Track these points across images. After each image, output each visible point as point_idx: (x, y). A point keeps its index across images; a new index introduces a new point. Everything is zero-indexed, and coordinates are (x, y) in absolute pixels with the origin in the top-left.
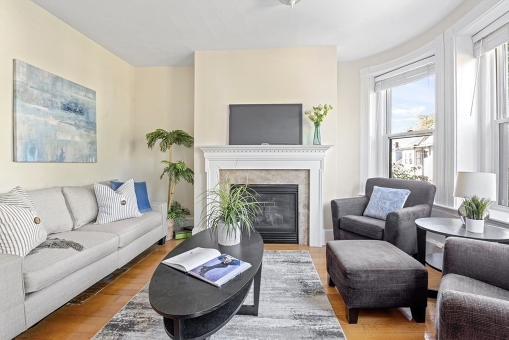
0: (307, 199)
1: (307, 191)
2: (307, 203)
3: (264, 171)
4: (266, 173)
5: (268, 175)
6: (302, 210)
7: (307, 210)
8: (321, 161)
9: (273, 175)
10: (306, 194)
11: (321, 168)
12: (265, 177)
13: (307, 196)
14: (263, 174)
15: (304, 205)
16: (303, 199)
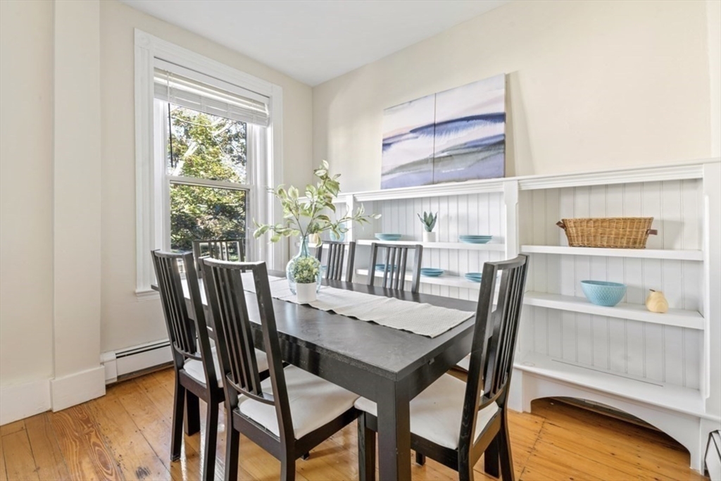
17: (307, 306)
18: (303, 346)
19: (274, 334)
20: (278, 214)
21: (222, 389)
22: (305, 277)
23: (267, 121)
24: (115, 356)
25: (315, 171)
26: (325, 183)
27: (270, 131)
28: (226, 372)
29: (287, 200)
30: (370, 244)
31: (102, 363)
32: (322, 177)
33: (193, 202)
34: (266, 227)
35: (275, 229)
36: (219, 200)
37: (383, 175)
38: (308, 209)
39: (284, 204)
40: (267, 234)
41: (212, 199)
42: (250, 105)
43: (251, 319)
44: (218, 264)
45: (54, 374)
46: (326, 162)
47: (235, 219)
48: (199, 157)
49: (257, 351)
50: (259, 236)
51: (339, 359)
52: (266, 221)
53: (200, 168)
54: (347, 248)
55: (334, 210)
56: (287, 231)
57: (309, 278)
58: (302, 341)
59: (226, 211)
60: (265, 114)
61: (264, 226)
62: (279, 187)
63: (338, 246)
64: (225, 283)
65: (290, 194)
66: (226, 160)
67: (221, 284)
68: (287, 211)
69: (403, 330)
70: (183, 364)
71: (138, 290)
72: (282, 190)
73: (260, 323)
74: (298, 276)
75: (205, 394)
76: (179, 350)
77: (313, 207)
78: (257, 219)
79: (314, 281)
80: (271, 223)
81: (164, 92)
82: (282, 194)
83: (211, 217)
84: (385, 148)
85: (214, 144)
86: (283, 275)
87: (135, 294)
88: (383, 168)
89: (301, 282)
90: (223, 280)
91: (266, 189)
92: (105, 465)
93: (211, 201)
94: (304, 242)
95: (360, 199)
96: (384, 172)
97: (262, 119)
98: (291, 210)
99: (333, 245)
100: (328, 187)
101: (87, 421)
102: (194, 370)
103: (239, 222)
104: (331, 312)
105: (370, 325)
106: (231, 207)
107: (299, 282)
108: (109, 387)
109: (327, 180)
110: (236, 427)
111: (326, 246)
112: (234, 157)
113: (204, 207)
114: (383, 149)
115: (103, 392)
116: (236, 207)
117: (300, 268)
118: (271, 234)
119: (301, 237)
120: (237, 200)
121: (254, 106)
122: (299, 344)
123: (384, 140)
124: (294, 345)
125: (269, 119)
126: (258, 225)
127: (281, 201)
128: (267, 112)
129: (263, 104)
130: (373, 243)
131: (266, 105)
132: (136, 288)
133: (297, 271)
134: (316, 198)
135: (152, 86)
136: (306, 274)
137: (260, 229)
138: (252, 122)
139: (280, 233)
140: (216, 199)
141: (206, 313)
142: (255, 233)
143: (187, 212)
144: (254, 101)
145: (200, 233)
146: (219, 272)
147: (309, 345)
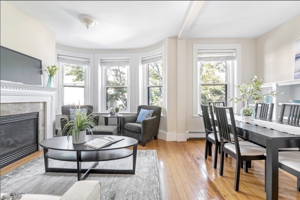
0: (43, 120)
1: (43, 115)
2: (43, 123)
3: (17, 104)
4: (19, 105)
5: (20, 107)
6: (41, 128)
7: (43, 127)
8: (52, 97)
9: (24, 107)
10: (43, 117)
11: (52, 101)
12: (18, 109)
13: (43, 118)
14: (16, 106)
15: (42, 124)
16: (42, 121)
17: (248, 123)
18: (244, 130)
19: (235, 128)
20: (238, 93)
21: (220, 142)
22: (247, 114)
23: (234, 58)
24: (188, 133)
25: (252, 79)
26: (255, 83)
27: (235, 62)
28: (221, 136)
29: (241, 89)
30: (282, 105)
31: (186, 133)
32: (254, 81)
33: (205, 90)
34: (233, 98)
35: (237, 99)
36: (214, 88)
37: (295, 72)
38: (249, 92)
39: (240, 90)
40: (234, 100)
41: (212, 88)
42: (228, 54)
43: (229, 123)
44: (220, 107)
45: (177, 133)
46: (256, 76)
47: (221, 95)
48: (207, 73)
49: (230, 134)
50: (231, 101)
51: (255, 134)
52: (234, 96)
53: (207, 77)
54: (270, 106)
55: (261, 91)
56: (241, 99)
57: (249, 115)
58: (243, 129)
59: (217, 92)
60: (234, 56)
61: (232, 98)
62: (238, 85)
63: (265, 105)
64: (221, 112)
65: (243, 86)
66: (217, 72)
67: (220, 112)
68: (241, 92)
69: (284, 132)
70: (208, 135)
71: (194, 116)
72: (239, 86)
73: (231, 124)
74: (244, 114)
75: (214, 142)
76: (207, 130)
77: (251, 91)
78: (230, 95)
79: (251, 115)
80: (235, 96)
81: (200, 59)
82: (239, 87)
83: (211, 94)
84: (297, 59)
85: (212, 67)
86: (240, 115)
87: (193, 117)
88: (295, 69)
89: (246, 116)
90: (221, 111)
91: (234, 86)
92: (190, 154)
93: (212, 89)
94: (248, 103)
95: (280, 85)
96: (296, 71)
97: (232, 58)
98: (243, 92)
99: (263, 105)
100: (257, 84)
101: (184, 145)
102: (212, 136)
103: (222, 96)
104: (256, 125)
105: (271, 130)
106: (219, 90)
107: (245, 115)
108: (188, 140)
109: (256, 82)
110: (223, 151)
111: (260, 105)
112: (220, 70)
113: (209, 91)
114: (296, 60)
115: (186, 141)
116: (221, 90)
117: (245, 111)
118: (235, 100)
119: (247, 101)
120: (221, 87)
121: (229, 54)
122: (243, 130)
123: (296, 55)
124: (241, 131)
125: (235, 57)
126: (230, 98)
127: (239, 89)
128: (234, 55)
129: (233, 52)
130: (283, 104)
131: (234, 53)
132: (193, 115)
133: (244, 112)
134: (252, 88)
135: (197, 58)
136: (247, 113)
137: (231, 99)
138: (228, 60)
139: (238, 100)
140: (213, 88)
141: (216, 122)
142: (229, 100)
143: (203, 93)
144: (229, 53)
145: (207, 100)
146: (220, 109)
147: (245, 130)
